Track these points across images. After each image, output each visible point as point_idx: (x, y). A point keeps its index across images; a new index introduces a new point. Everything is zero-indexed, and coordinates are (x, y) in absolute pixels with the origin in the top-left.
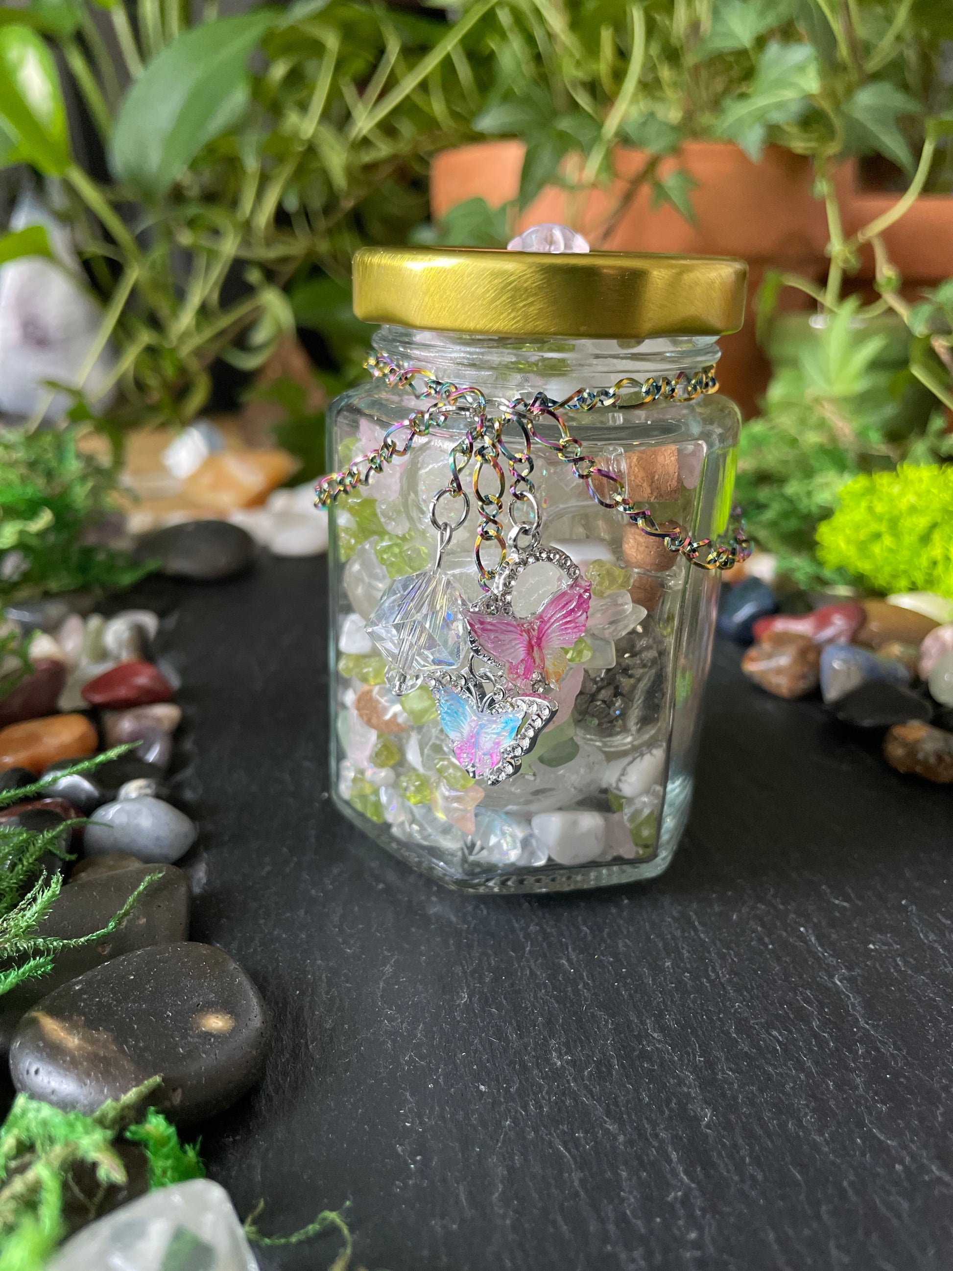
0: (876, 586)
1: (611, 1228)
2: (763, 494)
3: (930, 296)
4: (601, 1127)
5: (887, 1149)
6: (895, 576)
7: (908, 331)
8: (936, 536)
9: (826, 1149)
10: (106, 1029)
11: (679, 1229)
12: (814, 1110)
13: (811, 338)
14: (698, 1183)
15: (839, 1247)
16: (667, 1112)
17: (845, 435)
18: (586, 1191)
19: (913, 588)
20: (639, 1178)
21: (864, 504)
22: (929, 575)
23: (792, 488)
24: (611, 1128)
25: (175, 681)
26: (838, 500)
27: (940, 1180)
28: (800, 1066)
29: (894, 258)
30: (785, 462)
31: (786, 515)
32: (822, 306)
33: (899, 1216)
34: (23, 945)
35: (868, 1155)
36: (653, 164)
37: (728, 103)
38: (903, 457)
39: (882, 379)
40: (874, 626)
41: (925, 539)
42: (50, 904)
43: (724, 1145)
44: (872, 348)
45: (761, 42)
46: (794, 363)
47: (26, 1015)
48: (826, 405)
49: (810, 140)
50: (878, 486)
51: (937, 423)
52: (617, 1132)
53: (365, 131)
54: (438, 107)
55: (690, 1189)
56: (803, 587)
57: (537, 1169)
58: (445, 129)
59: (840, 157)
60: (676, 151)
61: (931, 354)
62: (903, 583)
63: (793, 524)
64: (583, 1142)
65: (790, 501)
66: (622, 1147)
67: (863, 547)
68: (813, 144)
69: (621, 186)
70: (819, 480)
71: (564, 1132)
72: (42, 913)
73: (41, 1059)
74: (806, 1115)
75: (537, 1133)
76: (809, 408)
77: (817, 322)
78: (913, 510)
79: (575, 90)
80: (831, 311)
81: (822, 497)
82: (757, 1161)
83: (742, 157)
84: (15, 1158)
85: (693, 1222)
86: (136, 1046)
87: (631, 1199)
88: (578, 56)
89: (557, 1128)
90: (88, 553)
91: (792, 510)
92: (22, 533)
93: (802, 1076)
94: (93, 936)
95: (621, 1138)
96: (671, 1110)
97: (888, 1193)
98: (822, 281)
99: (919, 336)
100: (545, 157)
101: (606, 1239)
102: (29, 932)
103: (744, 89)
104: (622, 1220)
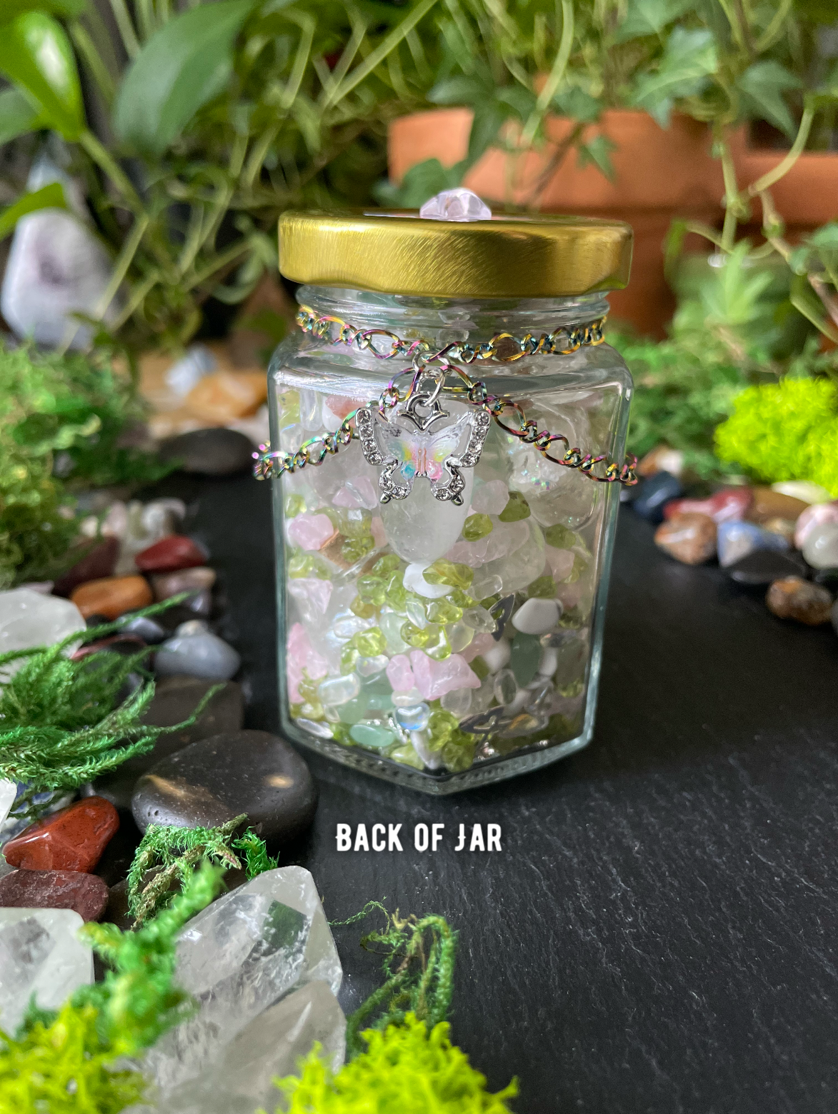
0: (762, 477)
1: (571, 914)
2: (672, 403)
3: (807, 240)
4: (560, 853)
5: (769, 868)
6: (777, 470)
7: (789, 269)
8: (811, 437)
9: (724, 867)
10: (203, 785)
11: (620, 915)
12: (714, 843)
13: (710, 275)
14: (632, 887)
15: (734, 928)
16: (607, 844)
17: (738, 356)
18: (552, 892)
19: (793, 478)
20: (590, 884)
21: (752, 411)
22: (806, 468)
23: (696, 399)
24: (567, 853)
25: (205, 552)
26: (733, 408)
27: (807, 888)
28: (704, 815)
29: (779, 208)
30: (688, 378)
31: (689, 421)
32: (719, 248)
33: (778, 910)
34: (133, 731)
35: (754, 871)
36: (578, 131)
37: (641, 77)
38: (785, 373)
39: (768, 309)
40: (761, 508)
41: (803, 438)
42: (147, 703)
43: (649, 864)
44: (760, 283)
45: (669, 28)
46: (696, 296)
47: (142, 778)
48: (722, 330)
49: (708, 109)
50: (764, 396)
51: (813, 344)
52: (572, 856)
53: (335, 103)
54: (396, 80)
55: (627, 891)
56: (704, 478)
57: (516, 879)
58: (402, 99)
59: (734, 124)
60: (598, 119)
61: (809, 289)
62: (784, 474)
63: (695, 428)
64: (547, 862)
65: (693, 410)
66: (576, 865)
67: (753, 446)
68: (712, 113)
69: (553, 148)
70: (715, 392)
71: (533, 856)
72: (142, 709)
73: (159, 805)
74: (709, 846)
75: (514, 857)
76: (707, 333)
77: (716, 262)
78: (793, 415)
79: (511, 63)
80: (726, 252)
81: (719, 406)
82: (673, 874)
83: (653, 123)
84: (148, 867)
85: (628, 910)
86: (226, 796)
87: (585, 898)
88: (514, 36)
89: (528, 854)
90: (123, 454)
91: (694, 416)
92: (78, 437)
93: (706, 821)
94: (182, 725)
95: (575, 860)
96: (610, 843)
97: (770, 895)
98: (719, 226)
99: (798, 274)
100: (489, 124)
101: (568, 921)
102: (134, 722)
103: (654, 66)
104: (578, 910)
